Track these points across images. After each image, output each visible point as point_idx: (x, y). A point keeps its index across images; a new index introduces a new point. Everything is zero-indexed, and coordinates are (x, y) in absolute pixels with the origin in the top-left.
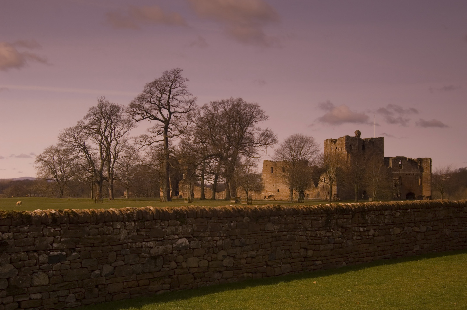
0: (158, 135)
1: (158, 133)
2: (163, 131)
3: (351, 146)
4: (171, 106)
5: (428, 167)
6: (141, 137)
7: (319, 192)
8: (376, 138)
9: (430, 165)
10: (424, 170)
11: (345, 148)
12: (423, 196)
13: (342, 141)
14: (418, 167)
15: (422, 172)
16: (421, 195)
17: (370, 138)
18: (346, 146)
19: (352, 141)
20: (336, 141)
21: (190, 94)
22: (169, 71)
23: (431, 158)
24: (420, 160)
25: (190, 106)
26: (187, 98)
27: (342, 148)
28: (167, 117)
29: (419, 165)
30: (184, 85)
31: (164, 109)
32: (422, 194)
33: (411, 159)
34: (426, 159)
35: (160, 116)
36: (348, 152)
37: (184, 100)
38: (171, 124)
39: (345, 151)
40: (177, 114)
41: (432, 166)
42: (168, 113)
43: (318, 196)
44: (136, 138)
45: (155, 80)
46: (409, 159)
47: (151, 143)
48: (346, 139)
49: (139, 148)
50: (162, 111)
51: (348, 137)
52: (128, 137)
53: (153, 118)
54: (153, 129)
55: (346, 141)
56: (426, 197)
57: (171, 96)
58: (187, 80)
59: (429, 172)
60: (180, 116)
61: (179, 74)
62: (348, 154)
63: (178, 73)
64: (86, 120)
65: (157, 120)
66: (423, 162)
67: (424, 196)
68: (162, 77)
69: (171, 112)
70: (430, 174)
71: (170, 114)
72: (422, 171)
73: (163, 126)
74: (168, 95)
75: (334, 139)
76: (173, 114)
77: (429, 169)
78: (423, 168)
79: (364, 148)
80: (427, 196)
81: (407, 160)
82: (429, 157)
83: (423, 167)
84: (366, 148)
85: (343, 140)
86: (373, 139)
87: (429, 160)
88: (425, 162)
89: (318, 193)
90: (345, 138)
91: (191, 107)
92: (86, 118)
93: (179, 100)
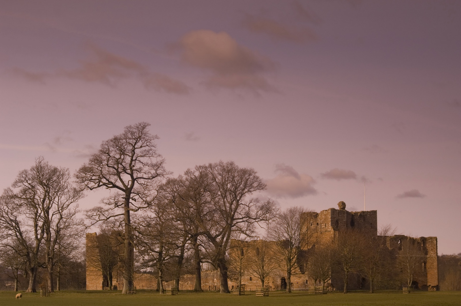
0: (115, 207)
1: (115, 205)
2: (123, 202)
3: (337, 221)
4: (134, 170)
5: (434, 248)
6: (94, 210)
7: (307, 281)
8: (368, 211)
9: (436, 246)
10: (428, 252)
11: (330, 224)
12: (428, 285)
13: (325, 215)
14: (421, 248)
15: (426, 255)
16: (425, 284)
17: (360, 211)
18: (331, 221)
19: (339, 216)
20: (316, 215)
21: (159, 155)
22: (132, 126)
23: (437, 238)
24: (424, 240)
25: (156, 170)
26: (154, 160)
27: (326, 224)
28: (128, 185)
29: (422, 245)
30: (153, 144)
31: (126, 174)
32: (427, 283)
33: (413, 238)
34: (431, 238)
35: (119, 184)
36: (334, 230)
37: (149, 162)
38: (134, 193)
39: (330, 228)
40: (142, 181)
41: (438, 247)
42: (131, 180)
43: (306, 286)
44: (87, 212)
45: (113, 138)
46: (410, 238)
47: (108, 217)
48: (331, 213)
49: (92, 224)
50: (122, 177)
51: (333, 210)
52: (76, 209)
53: (111, 186)
54: (108, 199)
55: (331, 215)
56: (432, 287)
57: (134, 158)
58: (157, 137)
59: (434, 255)
60: (146, 183)
61: (146, 130)
62: (334, 232)
63: (144, 128)
64: (15, 187)
65: (115, 188)
66: (427, 242)
67: (430, 285)
68: (124, 133)
69: (134, 178)
70: (436, 257)
71: (133, 180)
72: (426, 253)
73: (123, 196)
74: (130, 156)
75: (314, 213)
76: (137, 181)
77: (435, 251)
78: (427, 250)
79: (352, 224)
80: (434, 285)
81: (408, 240)
82: (435, 236)
83: (428, 248)
84: (355, 224)
85: (327, 214)
86: (363, 212)
87: (434, 239)
88: (430, 242)
89: (305, 281)
90: (330, 211)
91: (158, 172)
92: (15, 185)
93: (143, 162)
